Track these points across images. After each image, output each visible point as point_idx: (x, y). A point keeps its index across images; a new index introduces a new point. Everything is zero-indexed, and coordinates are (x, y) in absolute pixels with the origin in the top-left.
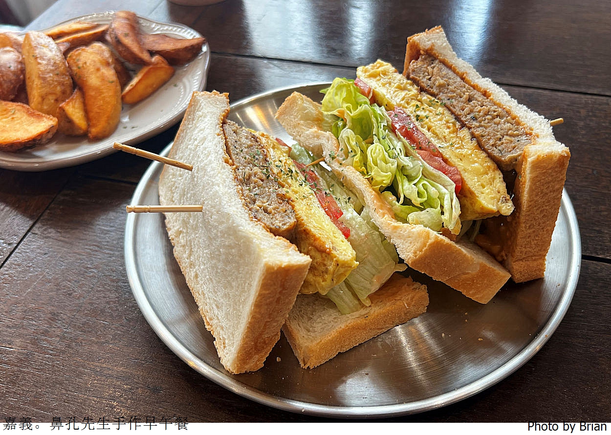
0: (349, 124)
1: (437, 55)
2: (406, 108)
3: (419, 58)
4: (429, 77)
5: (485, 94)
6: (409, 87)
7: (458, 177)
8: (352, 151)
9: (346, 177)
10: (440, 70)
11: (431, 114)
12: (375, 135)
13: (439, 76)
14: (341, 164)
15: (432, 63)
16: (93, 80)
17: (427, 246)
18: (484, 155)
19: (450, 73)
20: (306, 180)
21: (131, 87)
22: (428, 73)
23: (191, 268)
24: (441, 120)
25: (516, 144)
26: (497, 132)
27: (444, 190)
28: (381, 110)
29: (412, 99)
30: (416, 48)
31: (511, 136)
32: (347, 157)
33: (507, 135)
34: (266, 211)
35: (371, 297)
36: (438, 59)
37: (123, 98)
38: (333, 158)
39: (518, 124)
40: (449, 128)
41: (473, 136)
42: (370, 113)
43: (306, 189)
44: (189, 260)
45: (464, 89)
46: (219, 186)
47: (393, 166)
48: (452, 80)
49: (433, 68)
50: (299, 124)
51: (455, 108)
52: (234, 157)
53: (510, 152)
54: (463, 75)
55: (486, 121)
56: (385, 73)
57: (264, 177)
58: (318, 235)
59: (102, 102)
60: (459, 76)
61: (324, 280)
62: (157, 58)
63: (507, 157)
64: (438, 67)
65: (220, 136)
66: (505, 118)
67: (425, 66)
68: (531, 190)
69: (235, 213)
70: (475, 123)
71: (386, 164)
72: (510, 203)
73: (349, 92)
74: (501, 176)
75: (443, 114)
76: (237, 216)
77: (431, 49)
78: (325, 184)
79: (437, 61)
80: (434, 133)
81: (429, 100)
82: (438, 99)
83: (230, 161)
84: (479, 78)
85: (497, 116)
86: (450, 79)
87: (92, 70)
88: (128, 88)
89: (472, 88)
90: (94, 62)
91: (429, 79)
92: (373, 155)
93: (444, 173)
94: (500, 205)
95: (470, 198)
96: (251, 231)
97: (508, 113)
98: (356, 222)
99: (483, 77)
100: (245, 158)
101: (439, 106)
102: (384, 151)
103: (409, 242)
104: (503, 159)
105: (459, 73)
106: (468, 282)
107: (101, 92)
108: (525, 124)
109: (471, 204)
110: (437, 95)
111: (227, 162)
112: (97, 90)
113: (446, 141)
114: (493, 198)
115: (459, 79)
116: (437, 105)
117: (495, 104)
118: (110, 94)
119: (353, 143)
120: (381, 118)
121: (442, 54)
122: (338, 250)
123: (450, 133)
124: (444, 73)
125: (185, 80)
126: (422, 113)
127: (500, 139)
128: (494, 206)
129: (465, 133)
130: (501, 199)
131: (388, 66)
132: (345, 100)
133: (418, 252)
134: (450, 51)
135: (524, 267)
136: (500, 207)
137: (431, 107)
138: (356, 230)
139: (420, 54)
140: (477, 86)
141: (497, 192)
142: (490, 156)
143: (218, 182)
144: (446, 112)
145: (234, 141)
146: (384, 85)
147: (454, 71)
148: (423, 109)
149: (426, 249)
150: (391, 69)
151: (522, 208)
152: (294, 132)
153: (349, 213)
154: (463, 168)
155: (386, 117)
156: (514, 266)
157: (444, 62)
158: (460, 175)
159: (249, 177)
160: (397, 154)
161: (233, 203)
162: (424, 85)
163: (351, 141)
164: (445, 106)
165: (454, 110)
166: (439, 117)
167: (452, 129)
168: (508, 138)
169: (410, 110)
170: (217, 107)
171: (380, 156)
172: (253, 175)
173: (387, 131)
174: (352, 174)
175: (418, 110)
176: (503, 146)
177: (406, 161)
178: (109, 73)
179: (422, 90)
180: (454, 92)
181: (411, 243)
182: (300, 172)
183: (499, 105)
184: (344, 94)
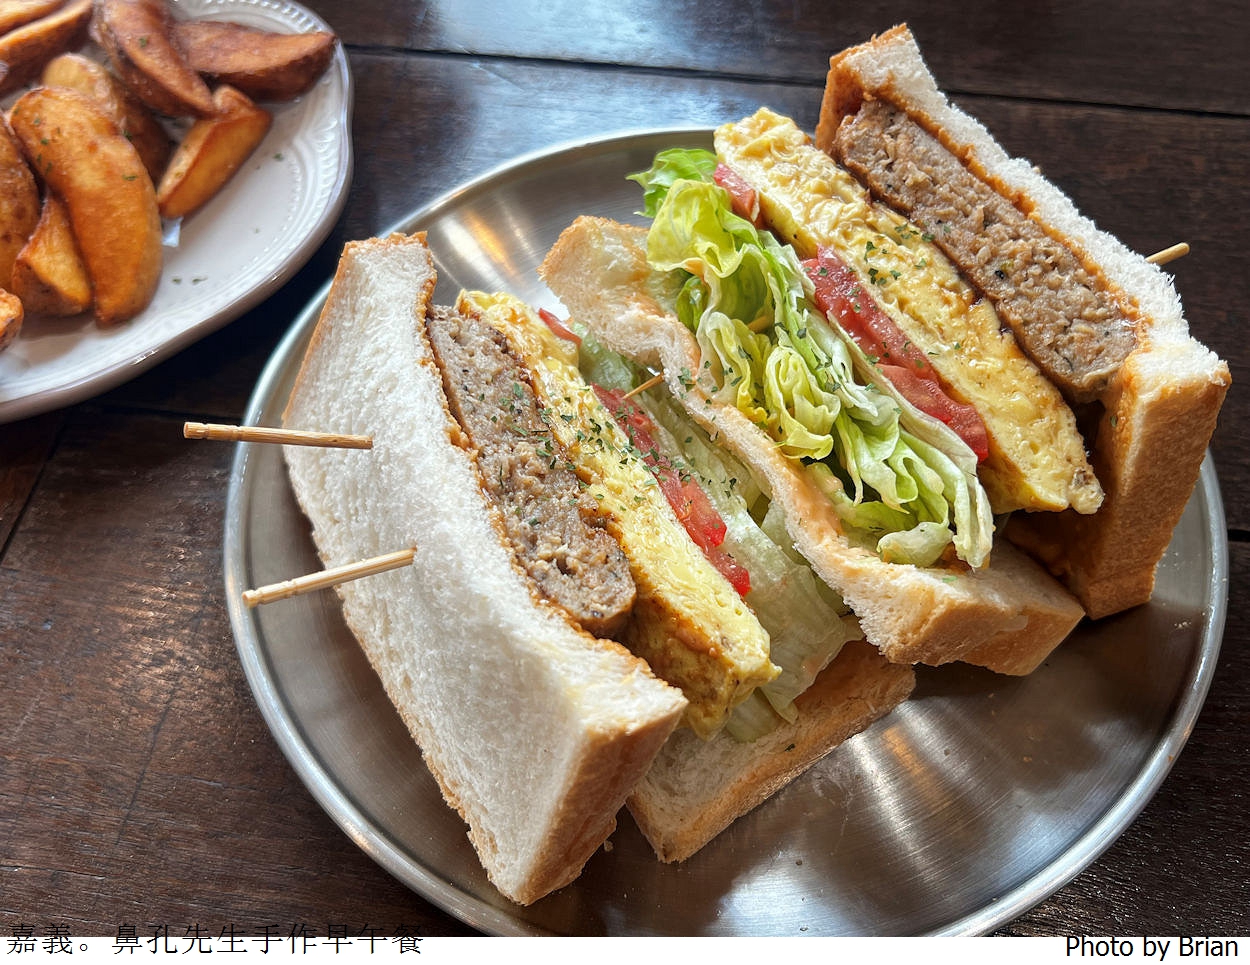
0: (715, 298)
1: (903, 101)
2: (843, 248)
3: (860, 109)
4: (889, 161)
5: (1020, 204)
6: (847, 189)
7: (976, 430)
8: (731, 371)
9: (722, 432)
10: (911, 140)
11: (903, 265)
12: (780, 324)
13: (912, 160)
14: (708, 401)
15: (893, 123)
16: (86, 177)
17: (930, 622)
18: (1032, 370)
19: (937, 150)
20: (632, 443)
21: (177, 181)
22: (885, 150)
23: (392, 660)
24: (927, 282)
25: (1102, 343)
26: (1058, 310)
27: (951, 468)
28: (786, 256)
29: (856, 224)
30: (852, 83)
31: (1090, 320)
32: (721, 385)
33: (1080, 317)
34: (564, 568)
35: (798, 702)
36: (904, 111)
37: (162, 209)
38: (689, 387)
39: (1102, 285)
40: (947, 302)
41: (1005, 324)
42: (762, 268)
43: (638, 472)
44: (384, 642)
45: (971, 193)
46: (449, 519)
47: (832, 413)
48: (940, 168)
49: (894, 136)
50: (599, 297)
51: (955, 246)
52: (468, 422)
53: (1091, 362)
54: (966, 154)
55: (1031, 281)
56: (782, 146)
57: (543, 467)
58: (686, 612)
59: (114, 230)
60: (955, 155)
61: (708, 714)
62: (227, 95)
63: (1086, 376)
64: (906, 133)
65: (427, 368)
66: (1071, 273)
67: (877, 132)
68: (1142, 459)
69: (499, 593)
70: (1006, 289)
71: (816, 405)
72: (1095, 486)
73: (706, 208)
74: (1072, 420)
75: (929, 264)
76: (503, 598)
77: (889, 88)
78: (673, 442)
79: (902, 119)
80: (917, 318)
81: (894, 226)
82: (915, 224)
83: (463, 436)
84: (1000, 160)
85: (1054, 265)
86: (935, 164)
87: (79, 149)
88: (169, 182)
89: (988, 188)
90: (81, 126)
91: (889, 167)
92: (782, 382)
93: (946, 422)
94: (1074, 492)
95: (1005, 474)
96: (541, 638)
97: (1078, 258)
98: (759, 550)
99: (1010, 158)
100: (494, 419)
101: (920, 243)
102: (807, 371)
103: (888, 607)
104: (1075, 382)
105: (955, 149)
106: (1003, 648)
107: (110, 206)
108: (1118, 289)
109: (1010, 488)
110: (912, 210)
111: (455, 441)
112: (98, 199)
113: (943, 338)
114: (1056, 477)
115: (956, 165)
116: (915, 241)
117: (1045, 232)
118: (132, 209)
119: (733, 349)
120: (789, 276)
121: (912, 99)
122: (733, 644)
123: (952, 317)
124: (922, 148)
125: (298, 142)
126: (882, 265)
127: (1065, 329)
128: (1060, 496)
129: (983, 312)
130: (1075, 476)
131: (784, 127)
132: (701, 228)
133: (910, 635)
134: (932, 90)
135: (1112, 591)
136: (1075, 496)
137: (902, 247)
138: (761, 570)
139: (864, 100)
140: (1000, 184)
141: (1065, 462)
142: (1045, 373)
143: (447, 509)
144: (939, 261)
145: (460, 370)
146: (785, 182)
147: (944, 142)
148: (884, 252)
149: (929, 629)
150: (794, 136)
151: (1120, 491)
152: (589, 317)
153: (740, 526)
154: (988, 406)
155: (801, 276)
156: (1091, 592)
157: (918, 120)
158: (983, 424)
159: (511, 474)
160: (837, 380)
161: (490, 565)
162: (880, 185)
163: (726, 344)
164: (934, 242)
165: (956, 253)
166: (922, 274)
167: (955, 306)
168: (1083, 327)
169: (853, 254)
170: (408, 279)
171: (799, 385)
172: (519, 465)
173: (806, 312)
174: (736, 425)
175: (873, 255)
176: (1074, 347)
177: (858, 396)
178: (122, 154)
179: (875, 197)
180: (948, 201)
181: (891, 610)
182: (616, 421)
183: (1057, 238)
184: (696, 212)
